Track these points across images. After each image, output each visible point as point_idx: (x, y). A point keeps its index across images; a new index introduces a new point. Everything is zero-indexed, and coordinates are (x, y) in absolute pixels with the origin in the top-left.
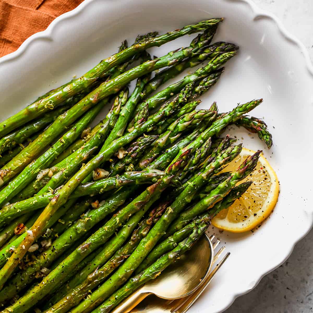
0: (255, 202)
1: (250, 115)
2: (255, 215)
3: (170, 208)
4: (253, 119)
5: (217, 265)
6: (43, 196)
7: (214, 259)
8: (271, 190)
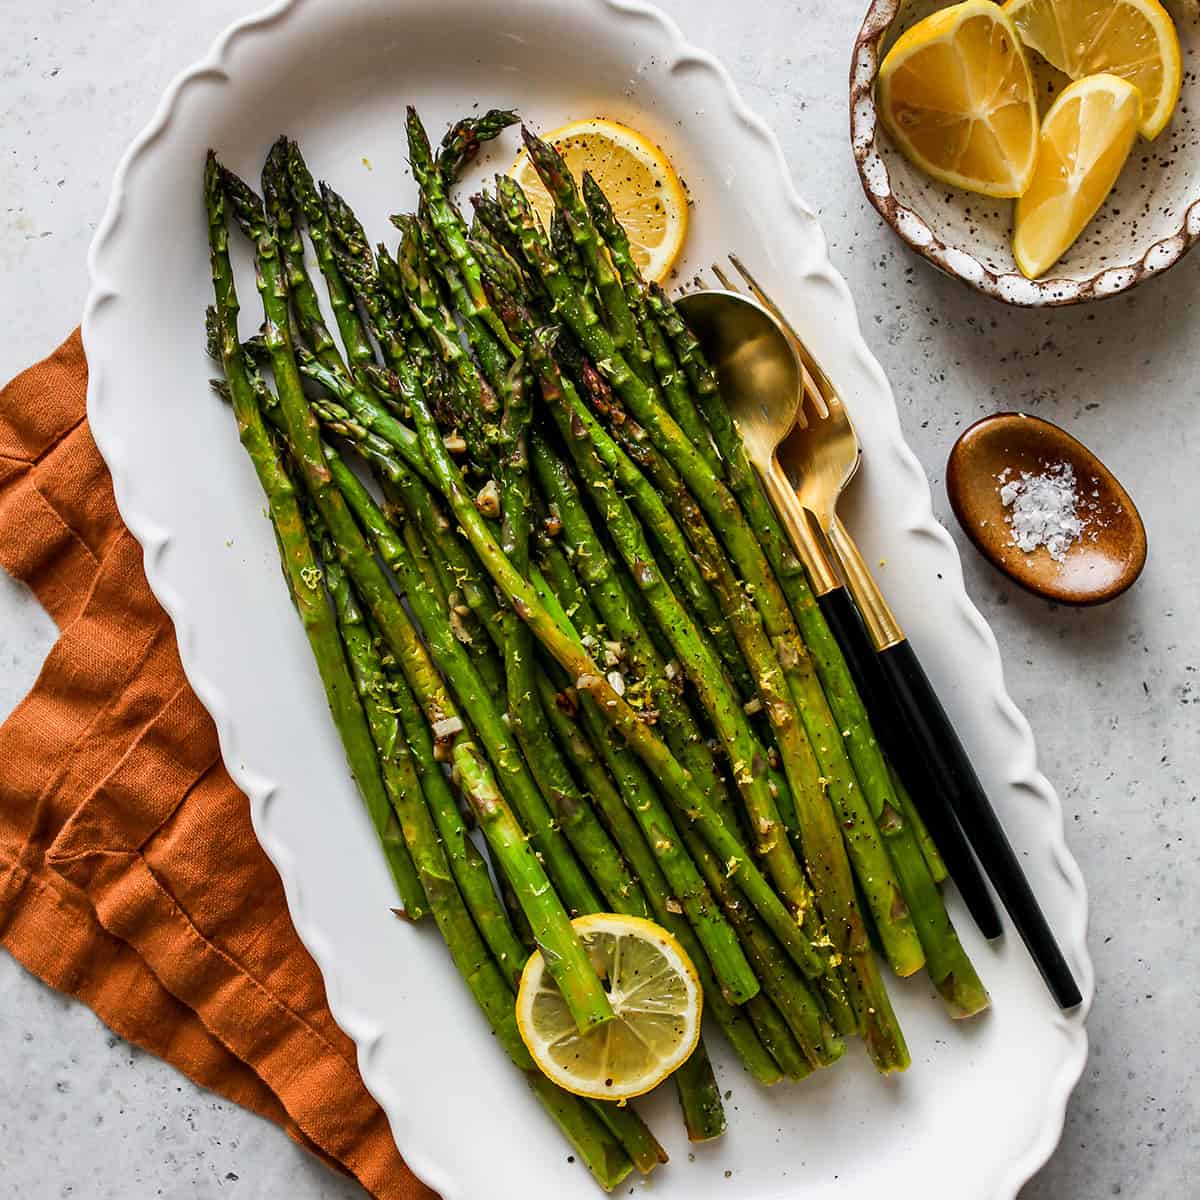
0: (629, 179)
1: (436, 147)
2: (658, 184)
3: (601, 364)
4: (446, 142)
5: (750, 288)
6: (507, 636)
7: (737, 291)
8: (612, 137)
